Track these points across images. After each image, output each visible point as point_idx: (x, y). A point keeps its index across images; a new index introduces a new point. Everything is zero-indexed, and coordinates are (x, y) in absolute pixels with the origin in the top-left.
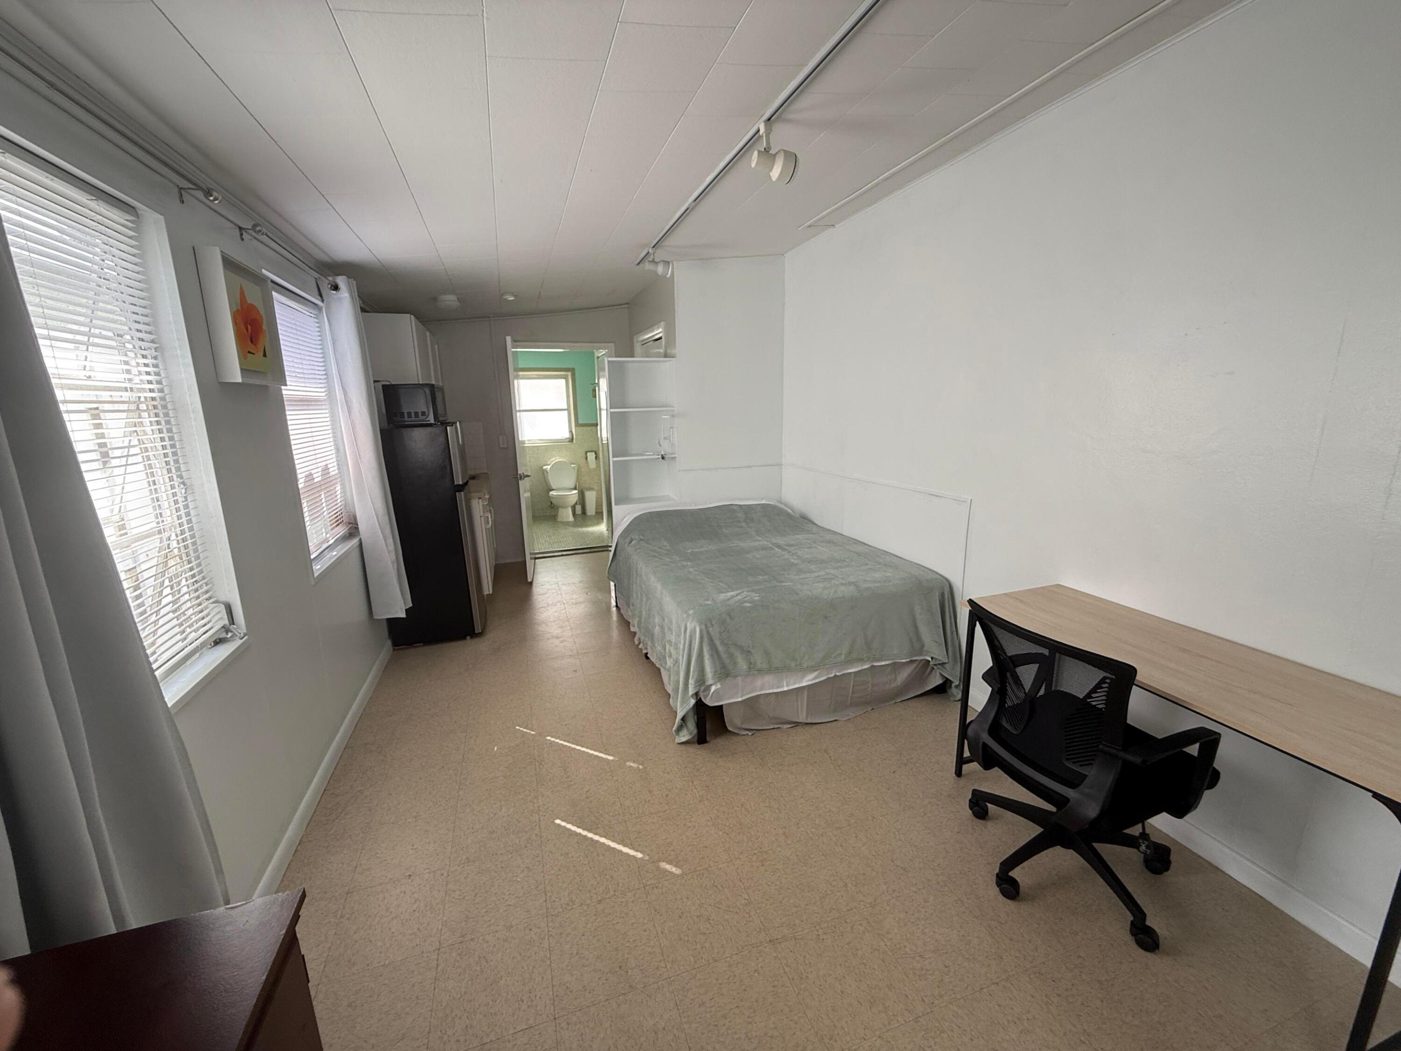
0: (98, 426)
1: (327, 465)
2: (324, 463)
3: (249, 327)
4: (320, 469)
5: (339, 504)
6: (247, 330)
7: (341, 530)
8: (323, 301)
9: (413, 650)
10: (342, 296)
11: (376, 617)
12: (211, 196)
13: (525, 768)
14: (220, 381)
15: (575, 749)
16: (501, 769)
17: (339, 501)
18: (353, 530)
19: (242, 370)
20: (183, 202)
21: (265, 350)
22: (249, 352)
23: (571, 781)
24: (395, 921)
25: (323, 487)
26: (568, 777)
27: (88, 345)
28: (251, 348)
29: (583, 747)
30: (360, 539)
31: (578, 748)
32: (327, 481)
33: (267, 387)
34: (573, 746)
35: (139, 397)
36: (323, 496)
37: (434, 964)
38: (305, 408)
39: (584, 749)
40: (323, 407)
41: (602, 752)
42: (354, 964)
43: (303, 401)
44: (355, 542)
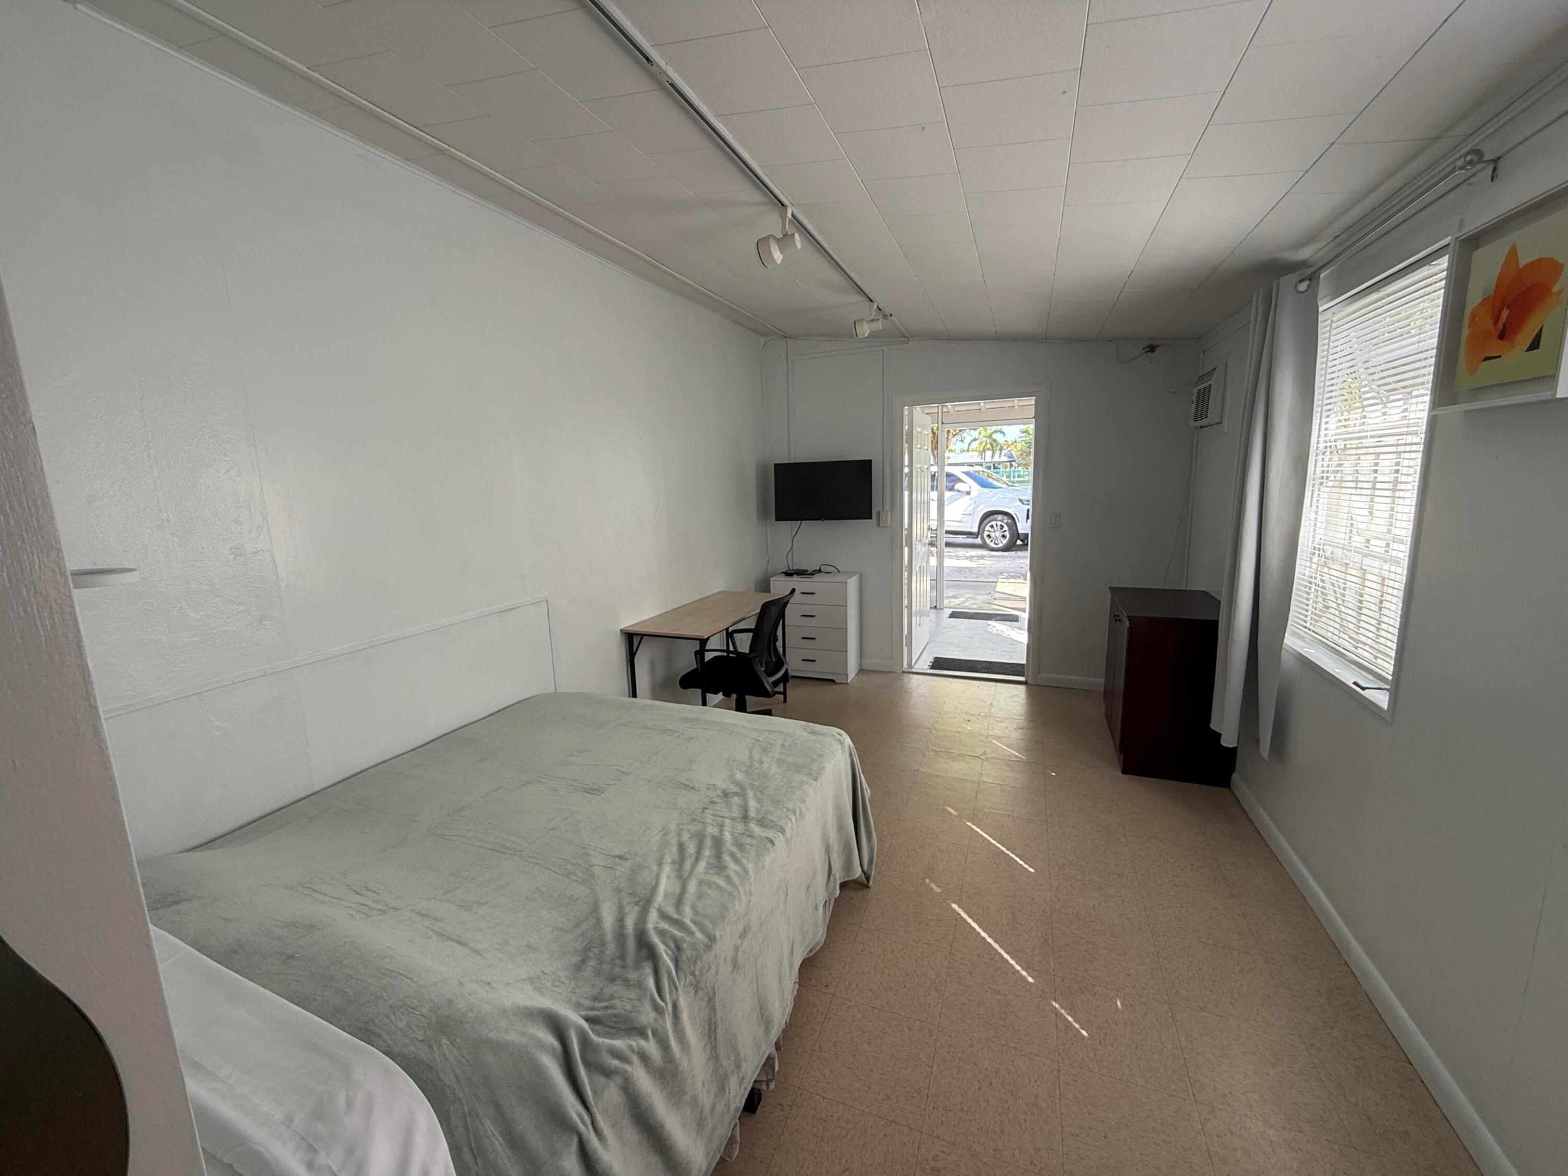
3: (1504, 313)
6: (1496, 322)
13: (1067, 945)
15: (996, 941)
21: (1538, 335)
22: (1487, 358)
23: (1009, 901)
26: (1012, 907)
28: (1496, 348)
29: (984, 938)
31: (990, 940)
34: (996, 946)
39: (984, 934)
41: (962, 918)
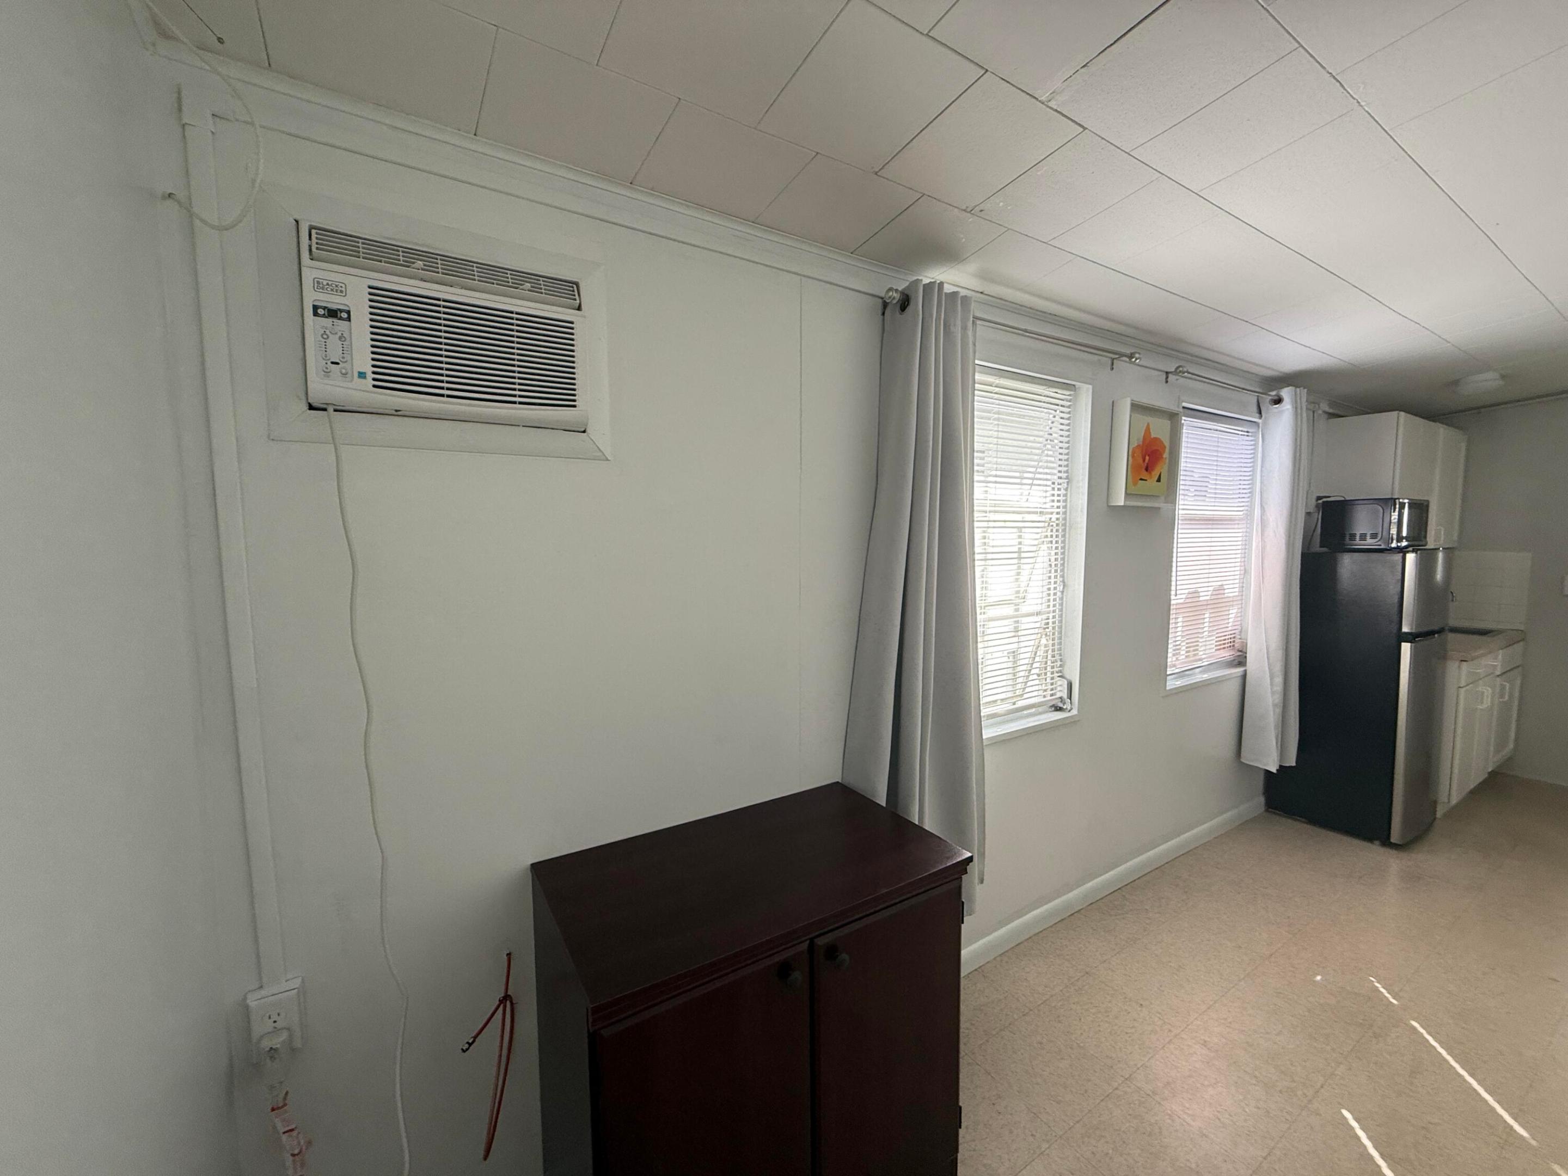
0: (1020, 537)
1: (1222, 585)
2: (1220, 583)
3: (1147, 458)
4: (1211, 589)
5: (1230, 628)
6: (1144, 461)
7: (1227, 655)
8: (1261, 417)
9: (1290, 821)
10: (1285, 408)
11: (1243, 760)
12: (1133, 358)
14: (1110, 504)
16: (1311, 999)
17: (1230, 625)
18: (1240, 660)
19: (1126, 493)
20: (1113, 368)
21: (1160, 476)
22: (1141, 479)
24: (1107, 1025)
25: (1209, 607)
27: (1032, 485)
28: (1144, 475)
30: (1245, 671)
32: (1218, 601)
33: (1159, 508)
35: (1051, 519)
36: (1207, 616)
37: (1116, 1085)
38: (1210, 526)
40: (1240, 526)
42: (1060, 1022)
43: (1210, 520)
44: (1240, 670)
